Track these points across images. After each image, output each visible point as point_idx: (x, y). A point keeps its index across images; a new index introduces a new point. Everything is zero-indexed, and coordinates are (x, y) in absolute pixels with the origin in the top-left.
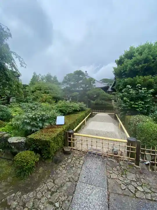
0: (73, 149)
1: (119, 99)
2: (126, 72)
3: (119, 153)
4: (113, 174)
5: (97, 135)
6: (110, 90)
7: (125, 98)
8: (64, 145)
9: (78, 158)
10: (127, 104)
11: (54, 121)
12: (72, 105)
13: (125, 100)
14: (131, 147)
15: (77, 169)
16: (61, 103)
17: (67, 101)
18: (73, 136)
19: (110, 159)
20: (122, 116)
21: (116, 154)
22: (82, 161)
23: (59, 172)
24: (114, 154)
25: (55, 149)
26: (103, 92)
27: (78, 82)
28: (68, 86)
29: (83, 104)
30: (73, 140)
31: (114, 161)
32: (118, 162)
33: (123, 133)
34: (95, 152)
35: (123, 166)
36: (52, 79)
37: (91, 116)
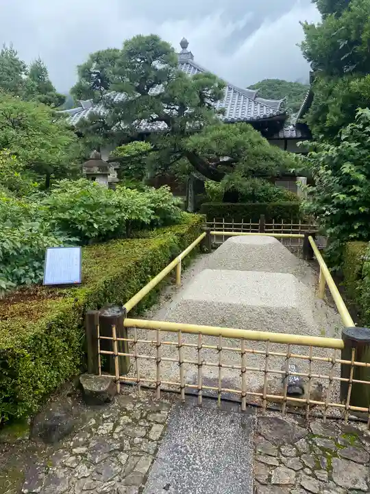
0: (123, 384)
1: (322, 171)
2: (358, 48)
3: (310, 388)
4: (282, 469)
5: (223, 322)
6: (289, 131)
7: (347, 168)
8: (84, 369)
9: (141, 418)
10: (355, 193)
11: (35, 269)
12: (116, 197)
13: (347, 174)
14: (356, 363)
15: (136, 459)
16: (67, 192)
17: (94, 179)
18: (123, 331)
19: (272, 414)
20: (332, 244)
21: (296, 395)
22: (156, 428)
23: (60, 474)
24: (289, 394)
25: (40, 385)
26: (259, 142)
27: (144, 93)
28: (101, 110)
29: (169, 195)
30: (122, 347)
31: (290, 420)
32: (304, 424)
33: (330, 311)
34: (212, 389)
35: (321, 437)
36: (24, 77)
37: (206, 247)
